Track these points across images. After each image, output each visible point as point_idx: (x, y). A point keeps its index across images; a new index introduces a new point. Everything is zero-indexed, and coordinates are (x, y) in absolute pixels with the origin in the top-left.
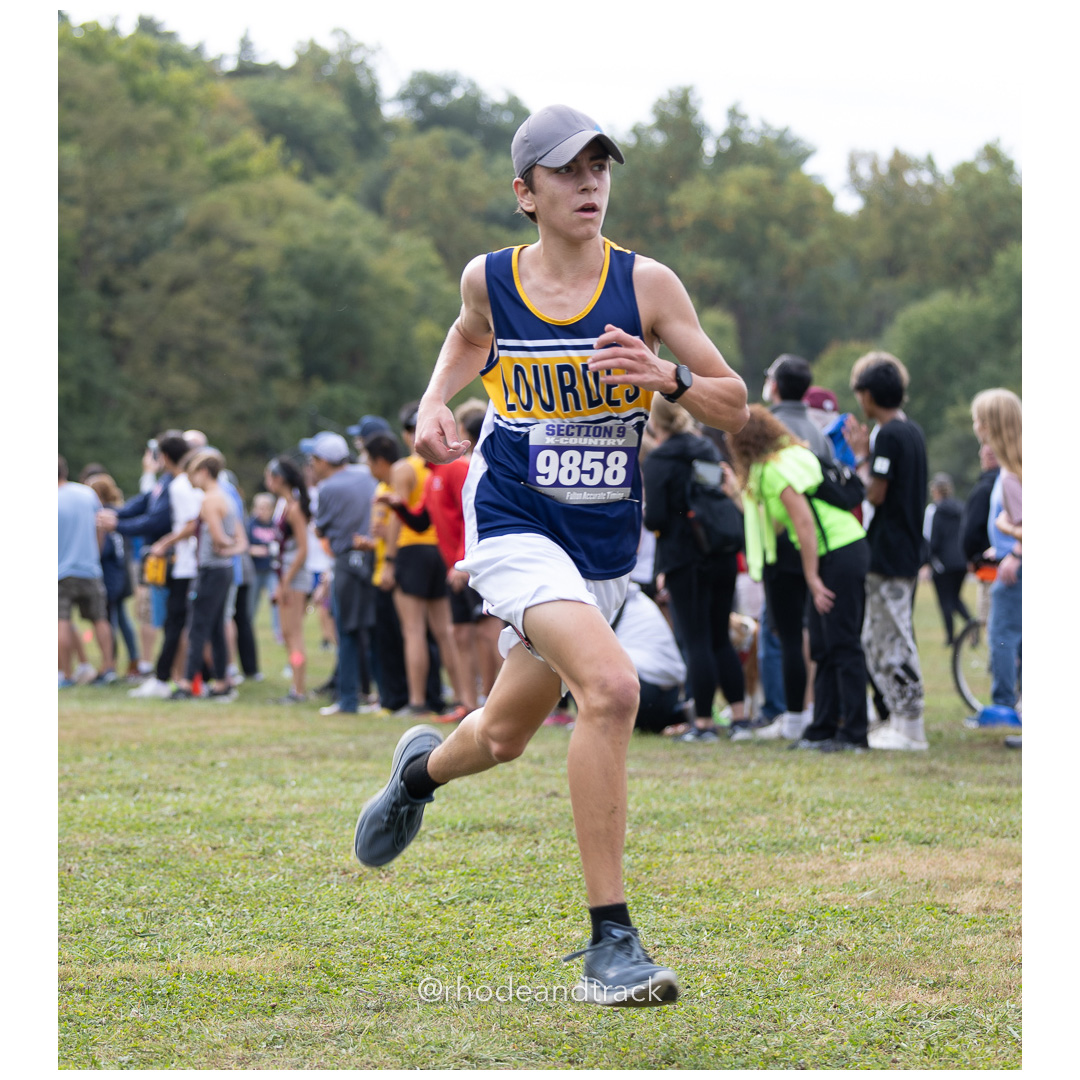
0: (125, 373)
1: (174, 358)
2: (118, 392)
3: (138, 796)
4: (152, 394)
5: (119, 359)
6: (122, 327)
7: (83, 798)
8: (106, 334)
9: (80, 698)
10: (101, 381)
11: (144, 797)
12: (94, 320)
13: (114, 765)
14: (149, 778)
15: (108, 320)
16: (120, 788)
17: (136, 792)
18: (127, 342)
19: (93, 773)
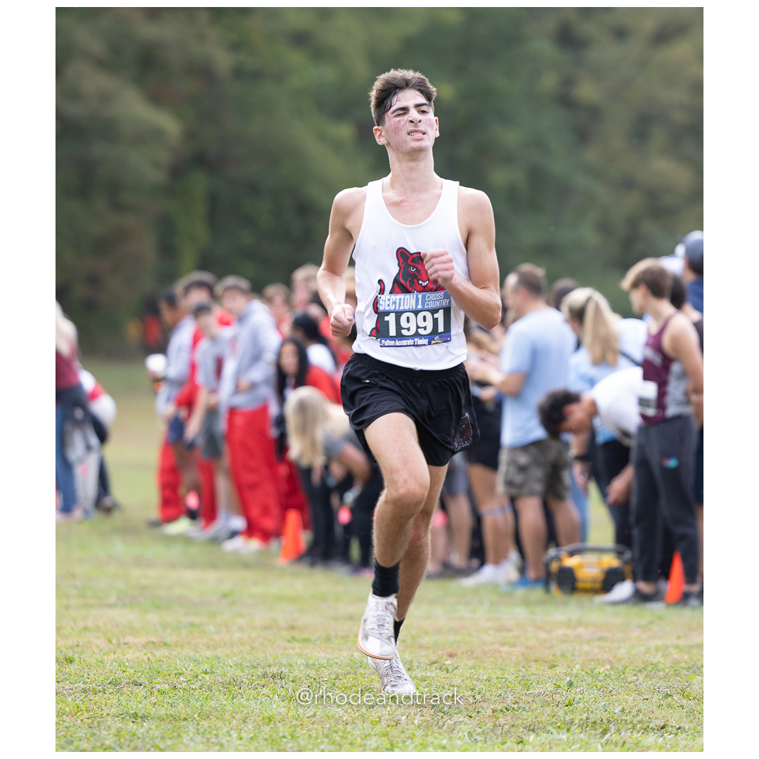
0: (592, 155)
1: (659, 135)
2: (582, 181)
3: (607, 736)
4: (628, 184)
5: (582, 136)
6: (587, 91)
7: (532, 737)
8: (566, 101)
9: (526, 603)
10: (558, 165)
11: (615, 737)
12: (549, 82)
13: (574, 694)
14: (623, 711)
15: (569, 82)
16: (584, 725)
17: (604, 732)
18: (594, 113)
19: (545, 704)
